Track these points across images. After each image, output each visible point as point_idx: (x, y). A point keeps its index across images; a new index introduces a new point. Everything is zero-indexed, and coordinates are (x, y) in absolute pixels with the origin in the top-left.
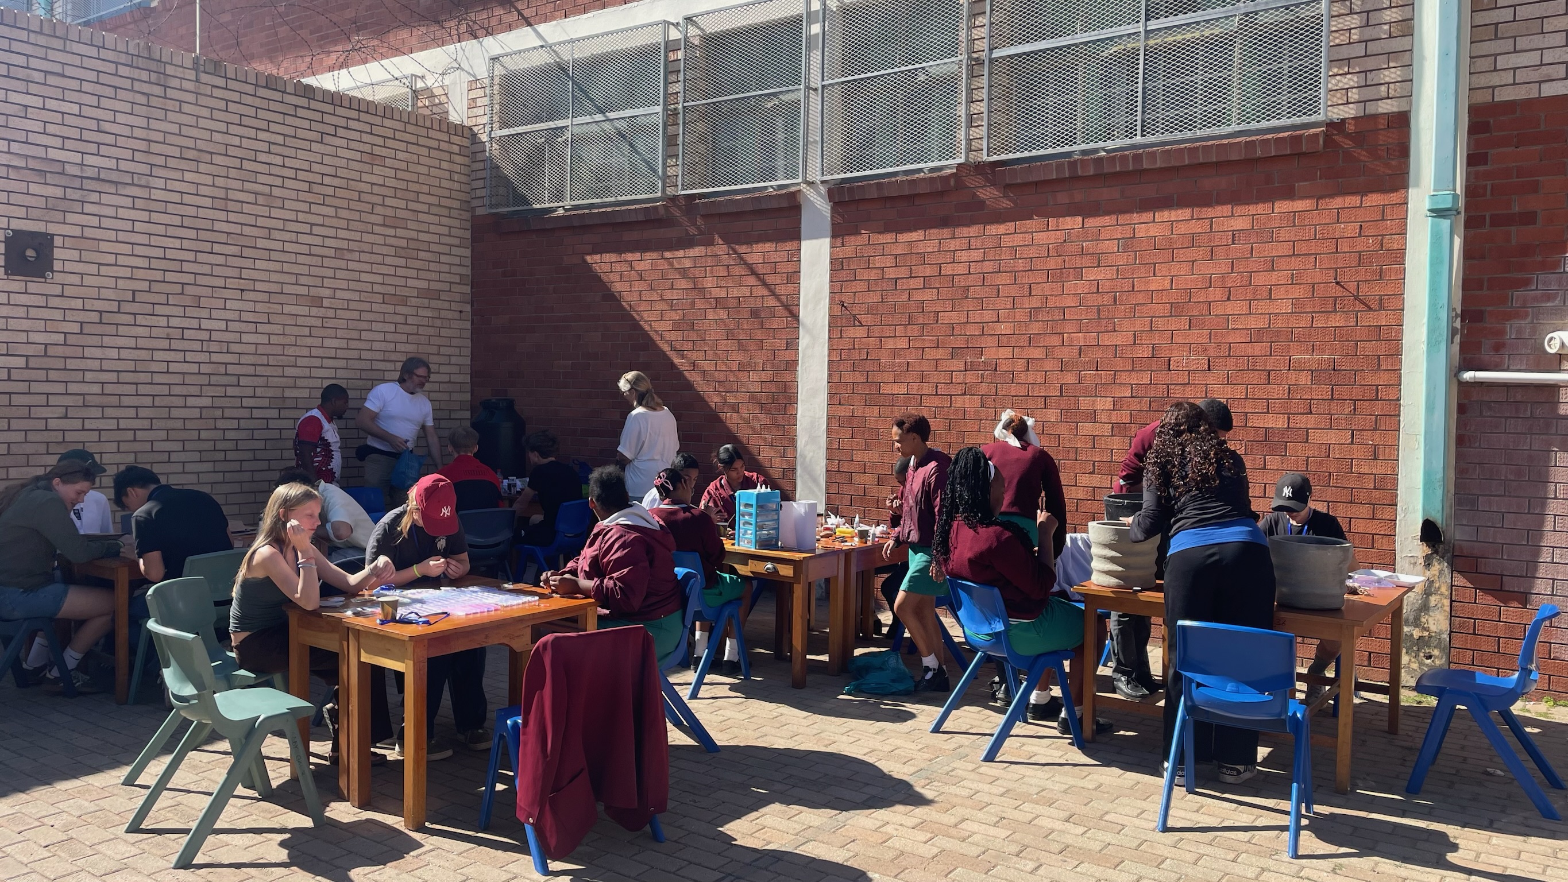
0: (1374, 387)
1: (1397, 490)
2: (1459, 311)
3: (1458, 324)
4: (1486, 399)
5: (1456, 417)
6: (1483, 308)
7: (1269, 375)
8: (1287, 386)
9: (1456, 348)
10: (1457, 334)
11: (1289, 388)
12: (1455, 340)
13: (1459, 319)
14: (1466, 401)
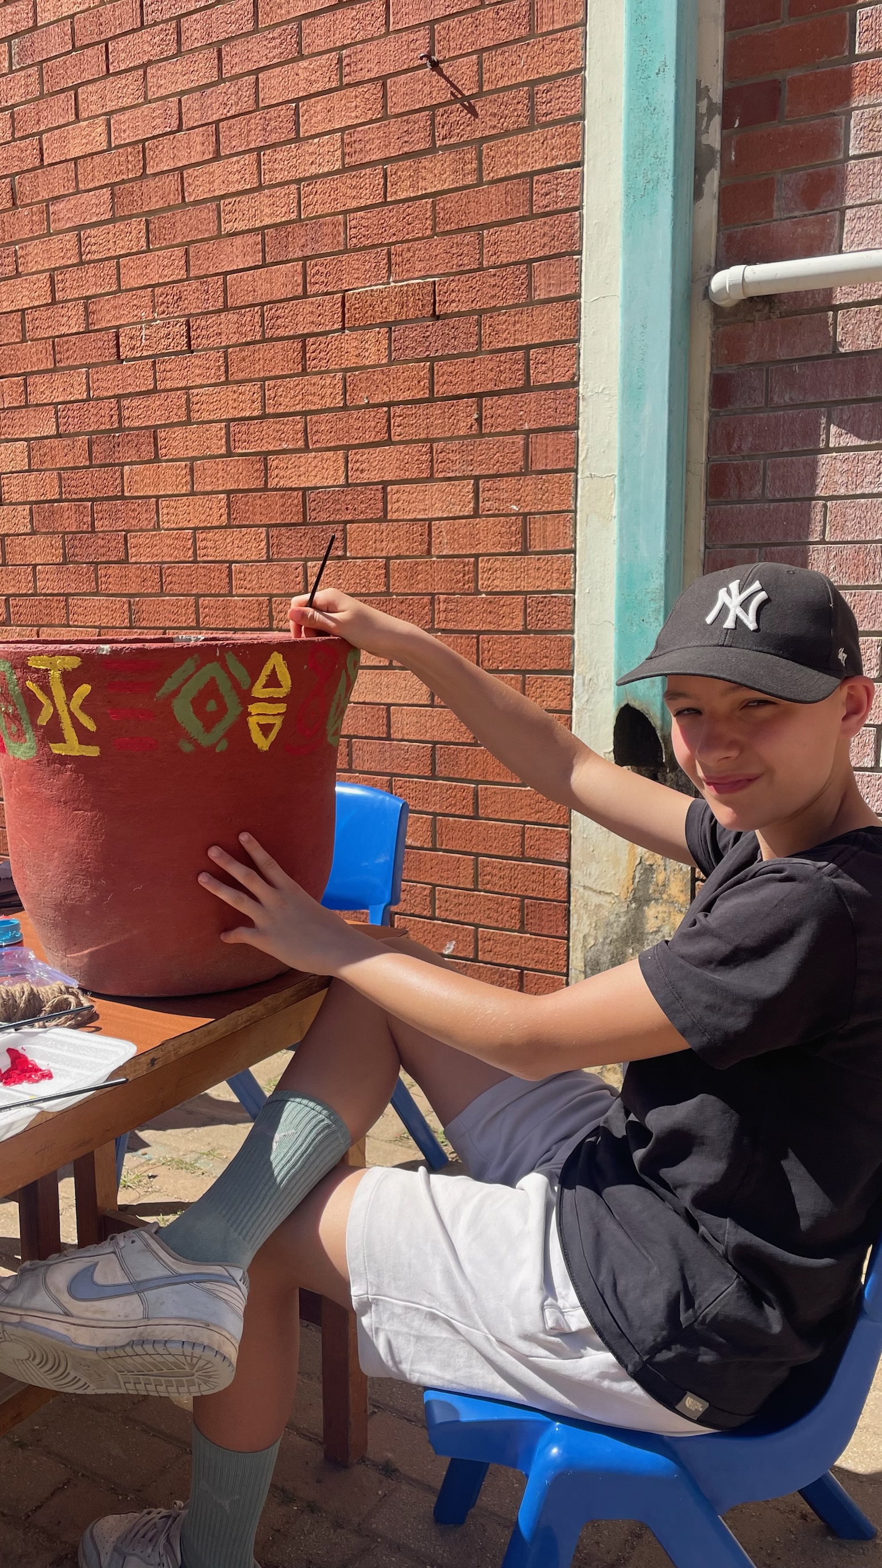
0: (520, 354)
1: (572, 632)
2: (717, 95)
3: (714, 137)
4: (782, 353)
5: (706, 416)
6: (778, 75)
7: (304, 346)
8: (339, 375)
9: (709, 208)
10: (712, 166)
11: (344, 379)
12: (706, 187)
13: (717, 120)
14: (731, 369)
